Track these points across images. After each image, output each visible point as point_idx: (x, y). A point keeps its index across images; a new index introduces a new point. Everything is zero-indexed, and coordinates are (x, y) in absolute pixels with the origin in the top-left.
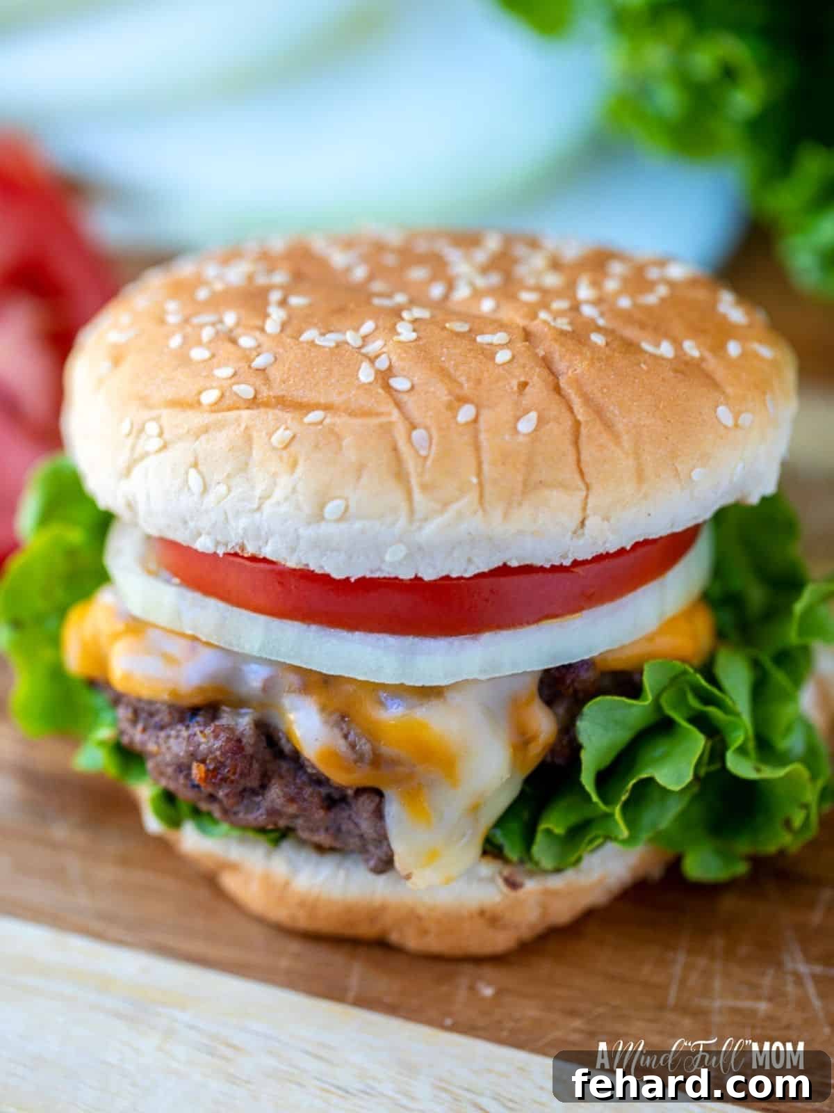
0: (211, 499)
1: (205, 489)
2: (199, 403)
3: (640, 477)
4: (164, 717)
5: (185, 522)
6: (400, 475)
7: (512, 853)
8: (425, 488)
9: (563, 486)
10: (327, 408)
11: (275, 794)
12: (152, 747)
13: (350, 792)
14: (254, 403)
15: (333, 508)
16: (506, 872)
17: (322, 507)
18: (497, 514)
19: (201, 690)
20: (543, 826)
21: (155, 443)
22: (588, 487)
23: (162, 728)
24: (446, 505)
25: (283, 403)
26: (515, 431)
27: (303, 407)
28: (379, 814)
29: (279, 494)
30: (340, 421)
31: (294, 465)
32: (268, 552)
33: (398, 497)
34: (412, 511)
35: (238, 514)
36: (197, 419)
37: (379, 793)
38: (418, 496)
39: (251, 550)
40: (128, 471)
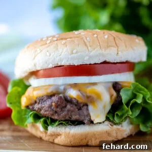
0: (51, 56)
1: (50, 55)
2: (46, 44)
3: (126, 47)
4: (45, 99)
5: (46, 63)
6: (86, 45)
7: (111, 119)
8: (90, 46)
9: (114, 47)
10: (70, 38)
11: (69, 106)
12: (43, 106)
13: (82, 105)
14: (57, 40)
15: (74, 51)
16: (110, 123)
17: (73, 51)
18: (104, 50)
19: (52, 92)
20: (116, 113)
21: (39, 51)
22: (118, 47)
23: (45, 101)
24: (94, 49)
25: (62, 39)
26: (104, 38)
27: (66, 39)
28: (87, 110)
29: (64, 51)
30: (73, 39)
31: (67, 46)
32: (63, 64)
33: (86, 48)
34: (89, 50)
35: (57, 57)
36: (46, 46)
37: (87, 105)
38: (89, 48)
39: (59, 64)
40: (34, 58)
